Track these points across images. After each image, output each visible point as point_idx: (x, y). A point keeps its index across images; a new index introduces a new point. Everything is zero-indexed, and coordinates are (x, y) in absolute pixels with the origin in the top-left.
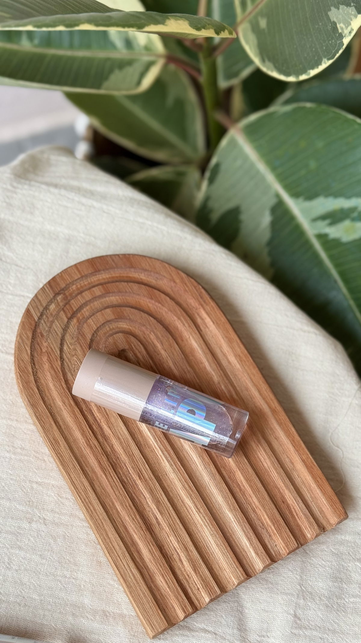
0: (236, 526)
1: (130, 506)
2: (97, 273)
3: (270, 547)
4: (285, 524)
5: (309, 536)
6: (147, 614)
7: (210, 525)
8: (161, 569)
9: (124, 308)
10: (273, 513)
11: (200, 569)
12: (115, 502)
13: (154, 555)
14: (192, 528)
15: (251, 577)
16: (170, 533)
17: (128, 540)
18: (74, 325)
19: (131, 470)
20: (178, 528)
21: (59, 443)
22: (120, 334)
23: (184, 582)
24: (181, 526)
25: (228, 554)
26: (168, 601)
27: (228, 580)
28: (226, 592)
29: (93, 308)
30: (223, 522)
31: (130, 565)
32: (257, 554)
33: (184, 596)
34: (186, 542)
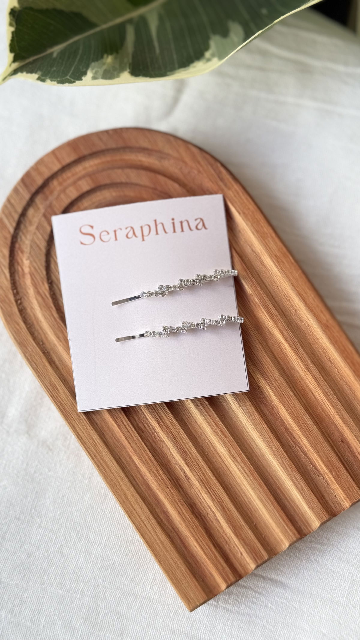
0: (283, 475)
2: (82, 161)
3: (328, 499)
6: (182, 586)
7: (251, 477)
8: (194, 534)
10: (329, 457)
11: (242, 530)
13: (184, 517)
15: (306, 535)
16: (202, 489)
17: (151, 500)
20: (211, 483)
21: (57, 389)
25: (275, 510)
26: (205, 569)
27: (277, 541)
31: (156, 531)
32: (311, 508)
33: (224, 563)
34: (222, 499)
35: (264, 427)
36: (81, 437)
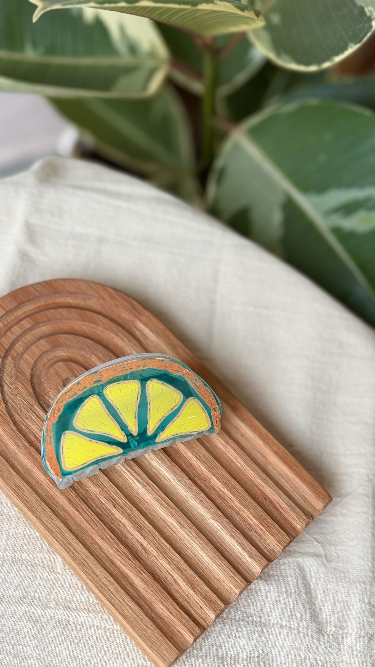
0: (224, 533)
1: (111, 538)
2: (21, 306)
3: (262, 547)
4: (272, 521)
5: (299, 527)
6: (155, 646)
7: (198, 539)
8: (159, 596)
9: (58, 336)
10: (258, 512)
11: (198, 586)
12: (95, 536)
13: (148, 584)
14: (180, 545)
15: (252, 582)
16: (159, 556)
17: (116, 573)
18: (9, 363)
19: (103, 500)
20: (166, 549)
21: (22, 489)
22: (60, 363)
23: (185, 604)
24: (168, 547)
25: (223, 564)
26: (173, 628)
27: (228, 592)
28: (229, 604)
29: (26, 342)
30: (210, 533)
31: (125, 600)
32: (252, 557)
33: (189, 618)
34: (177, 562)
35: (202, 495)
36: (48, 528)
